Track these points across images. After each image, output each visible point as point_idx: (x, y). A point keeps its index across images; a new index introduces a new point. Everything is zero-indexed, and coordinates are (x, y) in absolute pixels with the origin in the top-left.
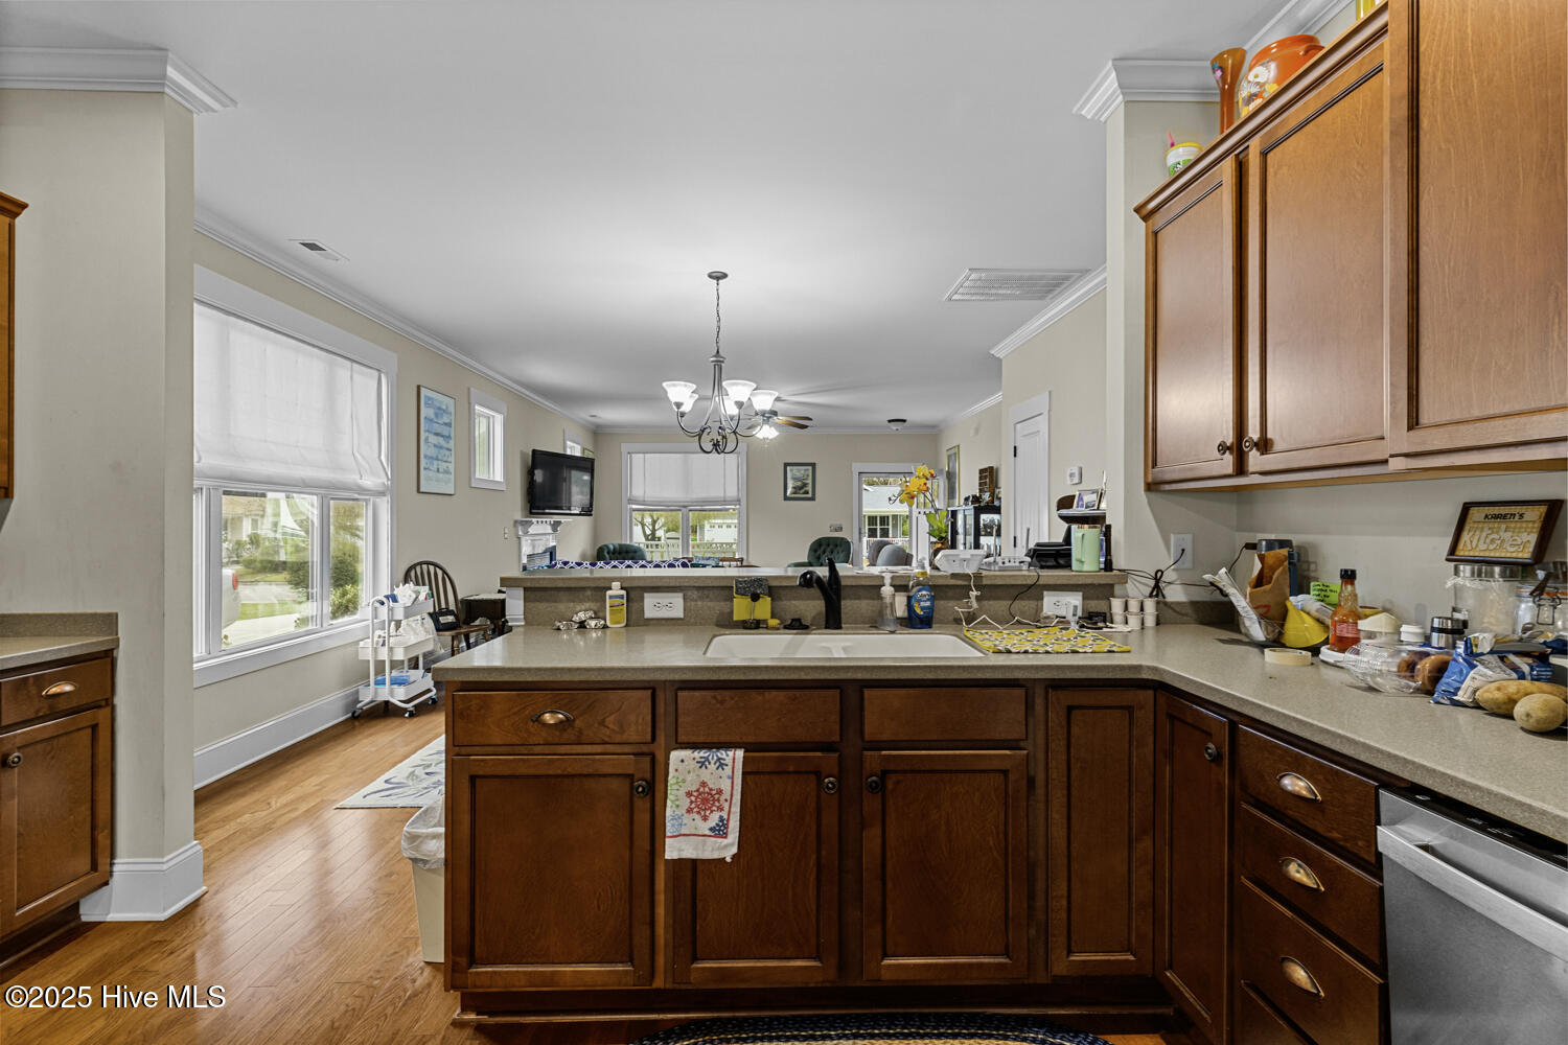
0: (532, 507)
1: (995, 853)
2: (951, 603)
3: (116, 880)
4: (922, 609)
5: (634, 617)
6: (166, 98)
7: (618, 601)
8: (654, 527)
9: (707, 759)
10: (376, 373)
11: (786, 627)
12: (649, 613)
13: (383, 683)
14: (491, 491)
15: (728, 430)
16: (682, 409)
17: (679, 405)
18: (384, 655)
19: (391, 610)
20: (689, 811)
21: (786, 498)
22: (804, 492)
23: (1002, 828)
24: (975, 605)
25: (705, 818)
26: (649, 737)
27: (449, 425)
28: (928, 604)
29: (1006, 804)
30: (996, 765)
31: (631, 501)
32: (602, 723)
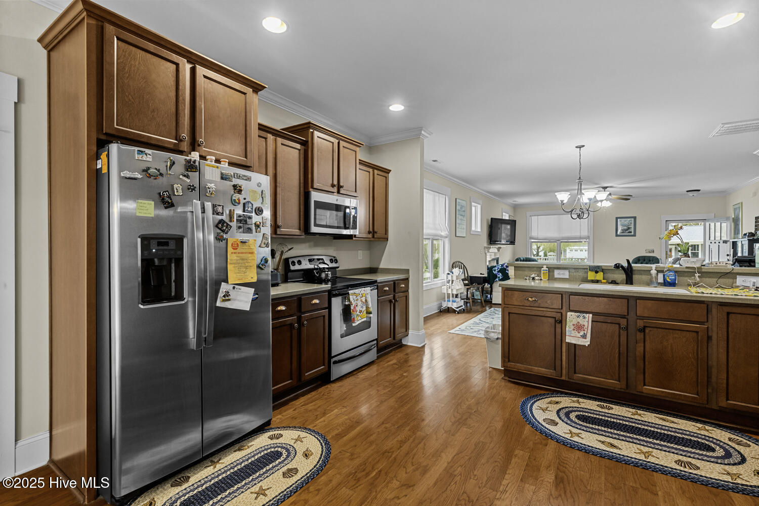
0: (490, 241)
1: (692, 360)
2: (686, 278)
3: (409, 335)
4: (670, 279)
5: (551, 277)
6: (421, 139)
7: (546, 272)
8: (538, 250)
9: (580, 315)
10: (444, 196)
11: (609, 283)
12: (556, 276)
13: (450, 301)
14: (477, 235)
15: (584, 210)
16: (564, 202)
17: (562, 201)
18: (450, 292)
19: (452, 276)
20: (574, 330)
21: (617, 235)
22: (629, 232)
23: (695, 351)
24: (698, 279)
25: (579, 333)
26: (561, 307)
27: (464, 211)
28: (673, 277)
29: (698, 343)
30: (694, 330)
31: (531, 238)
32: (546, 302)
